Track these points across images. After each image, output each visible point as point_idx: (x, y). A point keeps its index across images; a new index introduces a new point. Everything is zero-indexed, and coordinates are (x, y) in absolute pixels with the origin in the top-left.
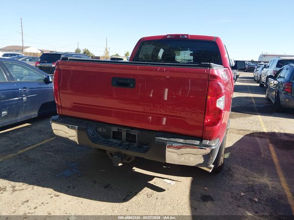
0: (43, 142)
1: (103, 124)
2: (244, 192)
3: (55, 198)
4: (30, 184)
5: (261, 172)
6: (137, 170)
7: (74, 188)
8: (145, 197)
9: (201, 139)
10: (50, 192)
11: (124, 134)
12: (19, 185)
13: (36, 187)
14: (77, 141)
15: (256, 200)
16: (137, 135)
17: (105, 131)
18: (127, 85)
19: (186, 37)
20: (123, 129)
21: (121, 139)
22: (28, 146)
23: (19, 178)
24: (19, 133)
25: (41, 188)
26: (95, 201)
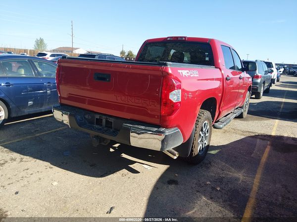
0: (58, 129)
1: (89, 112)
2: (211, 182)
3: (49, 169)
4: (34, 158)
5: (239, 168)
6: (124, 155)
7: (66, 164)
8: (120, 175)
9: (159, 126)
10: (47, 165)
11: (104, 121)
12: (26, 158)
13: (38, 160)
14: (69, 124)
15: (218, 189)
16: (113, 122)
17: (90, 117)
18: (104, 79)
19: (184, 39)
20: (103, 117)
21: (101, 125)
22: (46, 131)
23: (28, 153)
24: (42, 121)
25: (41, 162)
26: (78, 175)
